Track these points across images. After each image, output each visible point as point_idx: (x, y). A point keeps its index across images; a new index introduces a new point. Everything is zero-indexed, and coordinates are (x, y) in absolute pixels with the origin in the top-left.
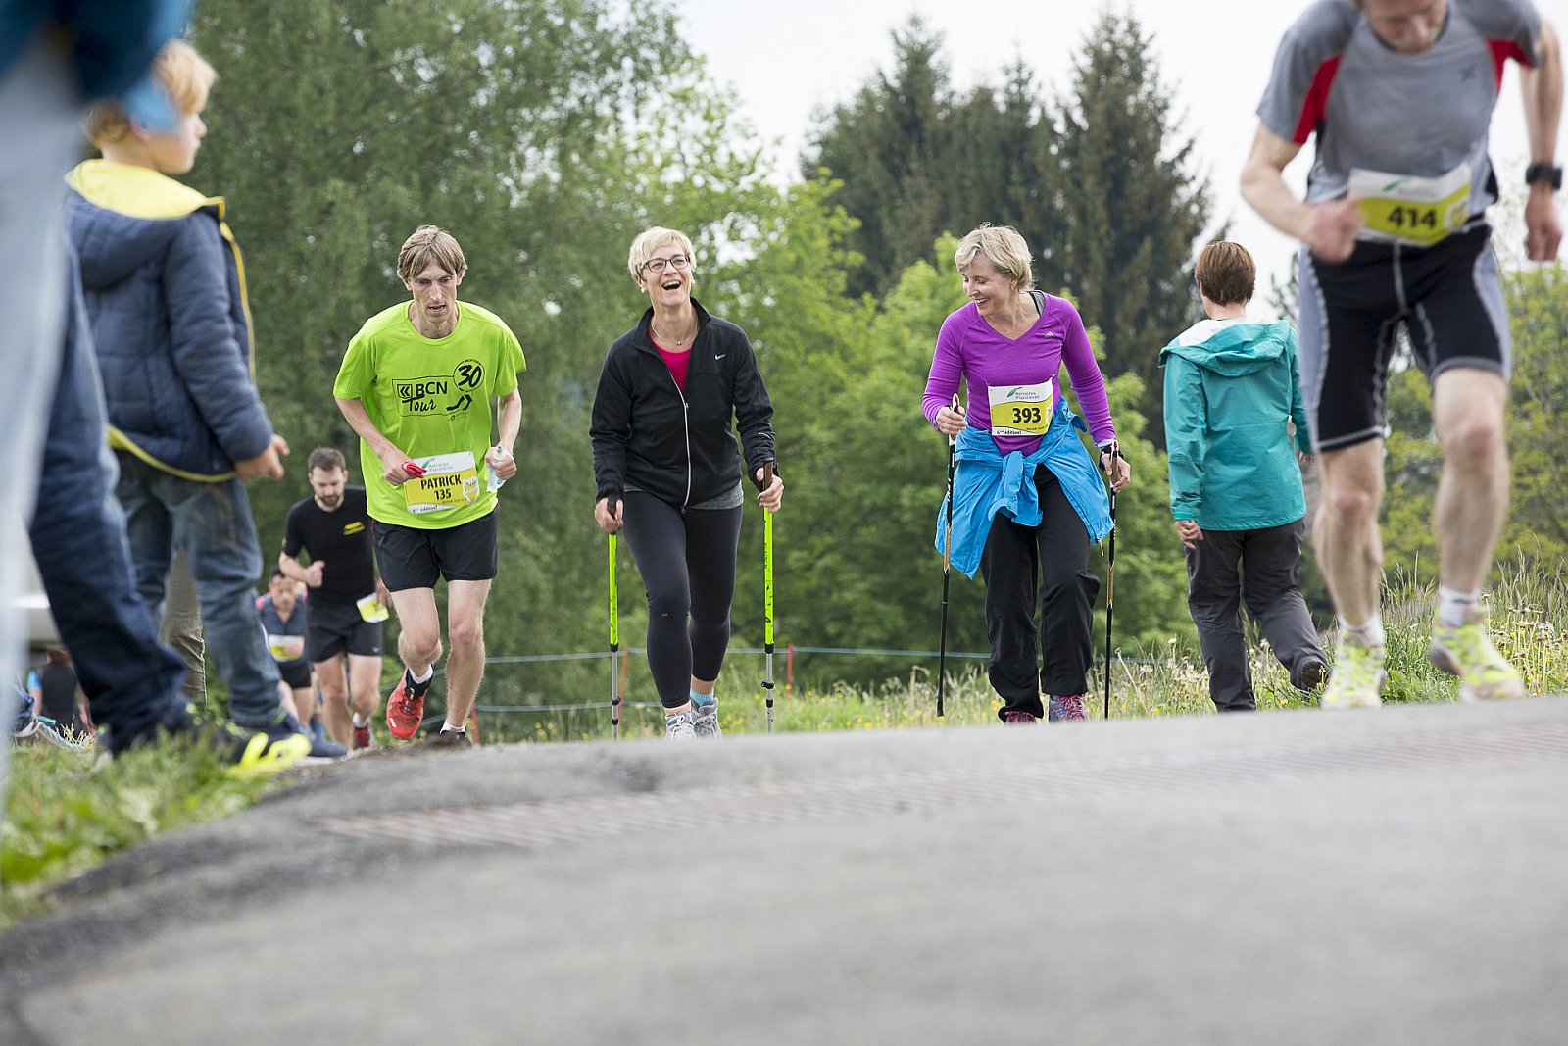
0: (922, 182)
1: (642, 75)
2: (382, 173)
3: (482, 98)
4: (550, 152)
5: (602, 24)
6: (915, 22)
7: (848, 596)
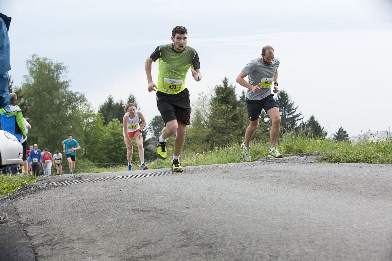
0: (111, 113)
1: (81, 102)
2: (53, 113)
3: (64, 105)
4: (71, 110)
5: (77, 97)
6: (110, 96)
7: (104, 158)
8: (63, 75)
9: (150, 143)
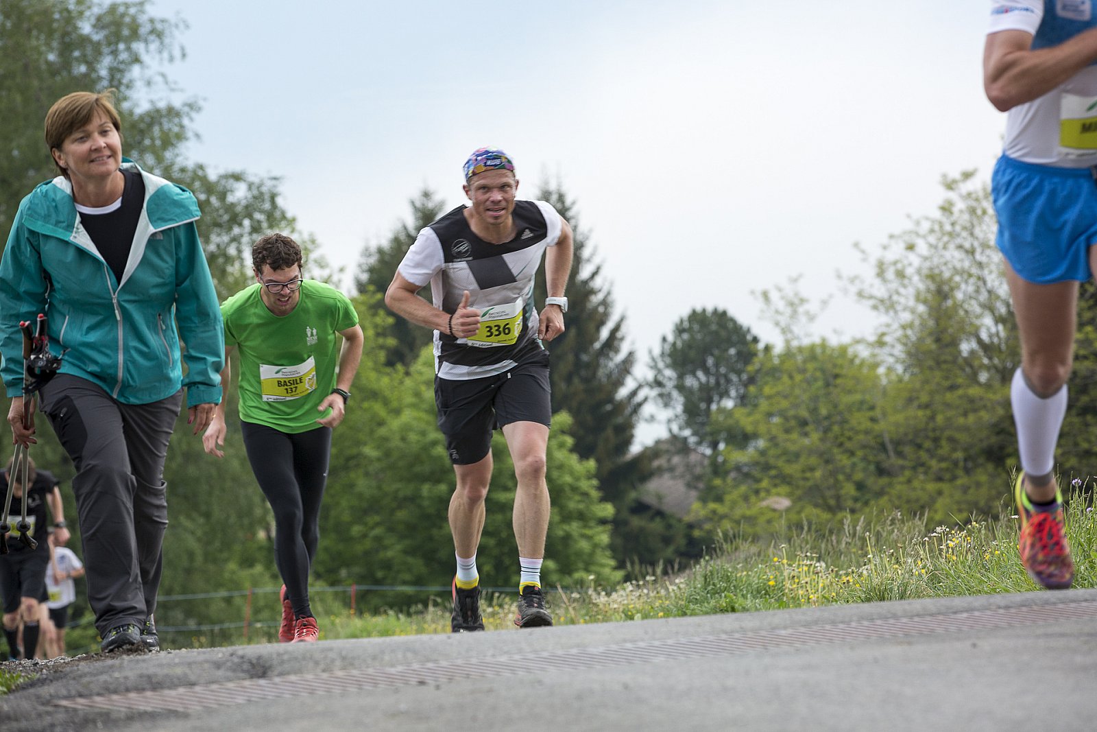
1: (255, 229)
5: (231, 199)
6: (426, 195)
8: (148, 73)
9: (660, 471)
